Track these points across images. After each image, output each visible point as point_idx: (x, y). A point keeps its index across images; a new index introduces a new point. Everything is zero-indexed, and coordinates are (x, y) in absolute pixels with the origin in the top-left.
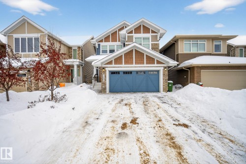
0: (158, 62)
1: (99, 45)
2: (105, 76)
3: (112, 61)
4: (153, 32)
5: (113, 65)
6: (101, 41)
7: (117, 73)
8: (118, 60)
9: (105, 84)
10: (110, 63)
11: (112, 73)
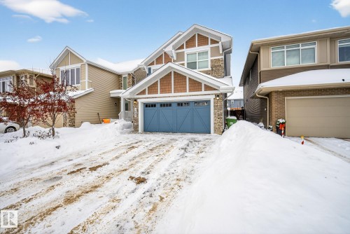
0: (208, 88)
1: (150, 69)
2: (138, 110)
3: (145, 90)
4: (213, 42)
5: (147, 95)
6: (152, 64)
7: (153, 105)
8: (152, 89)
9: (137, 120)
10: (143, 92)
11: (147, 105)
